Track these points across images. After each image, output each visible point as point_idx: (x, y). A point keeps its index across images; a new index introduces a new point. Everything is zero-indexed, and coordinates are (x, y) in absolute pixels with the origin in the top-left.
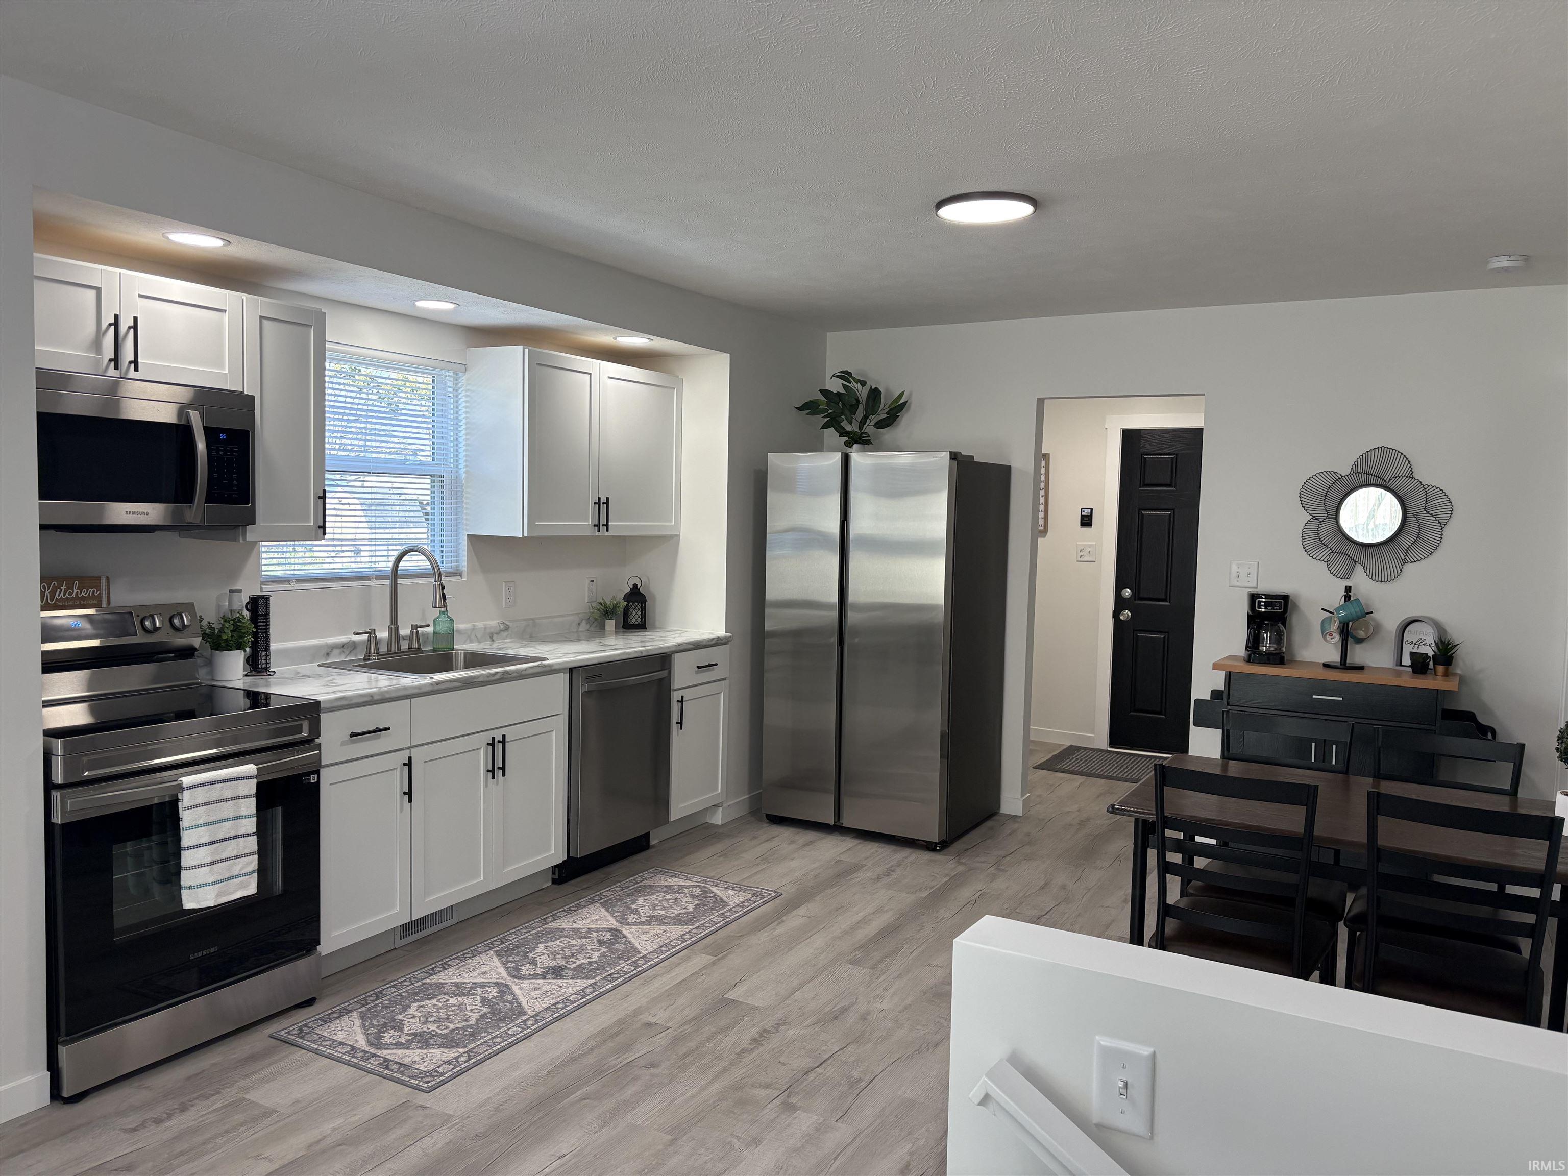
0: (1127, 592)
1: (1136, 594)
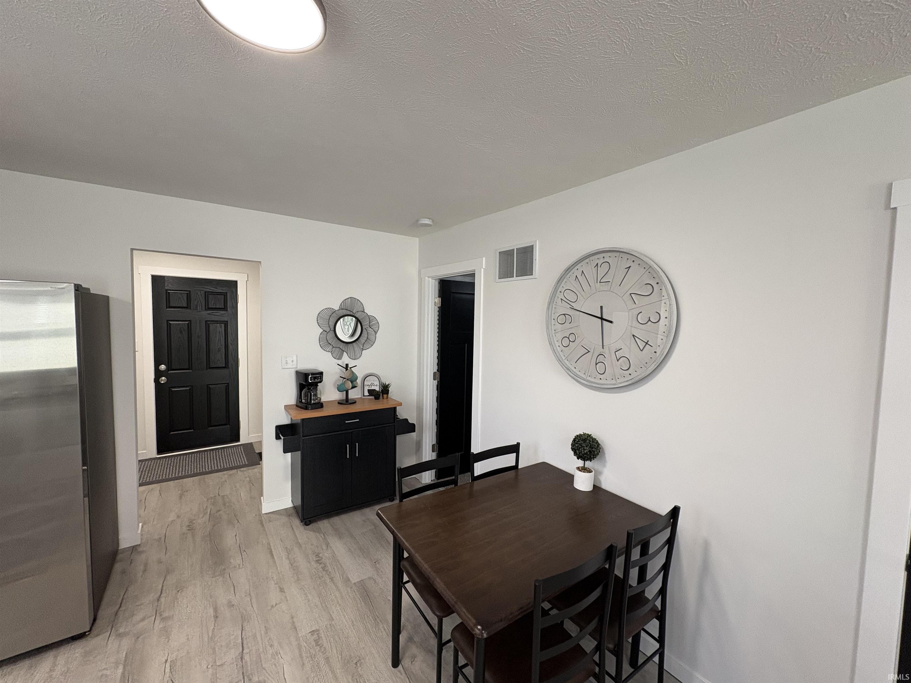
0: (163, 367)
1: (169, 368)
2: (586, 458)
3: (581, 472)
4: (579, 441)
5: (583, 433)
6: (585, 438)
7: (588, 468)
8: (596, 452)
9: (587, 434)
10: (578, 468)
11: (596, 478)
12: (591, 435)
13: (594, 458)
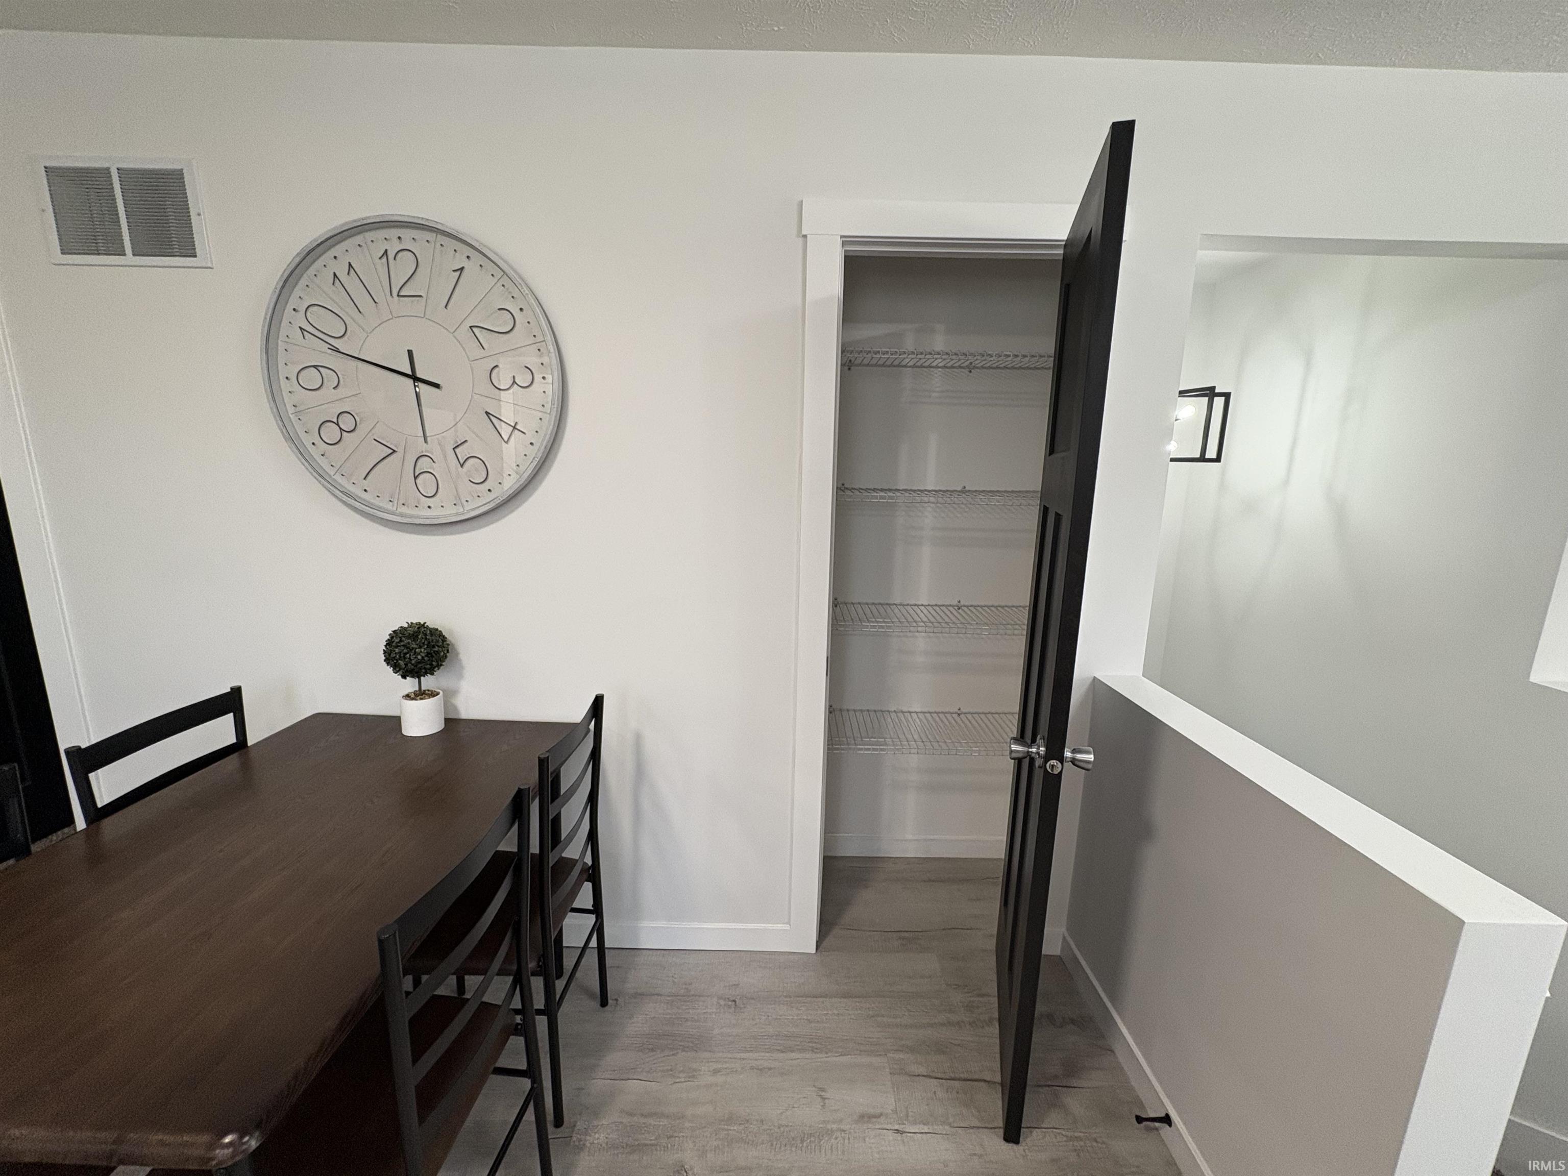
2: (423, 671)
3: (417, 700)
4: (401, 641)
5: (408, 623)
6: (414, 632)
7: (428, 690)
8: (442, 654)
9: (416, 624)
10: (408, 697)
11: (448, 705)
12: (425, 623)
13: (439, 666)
